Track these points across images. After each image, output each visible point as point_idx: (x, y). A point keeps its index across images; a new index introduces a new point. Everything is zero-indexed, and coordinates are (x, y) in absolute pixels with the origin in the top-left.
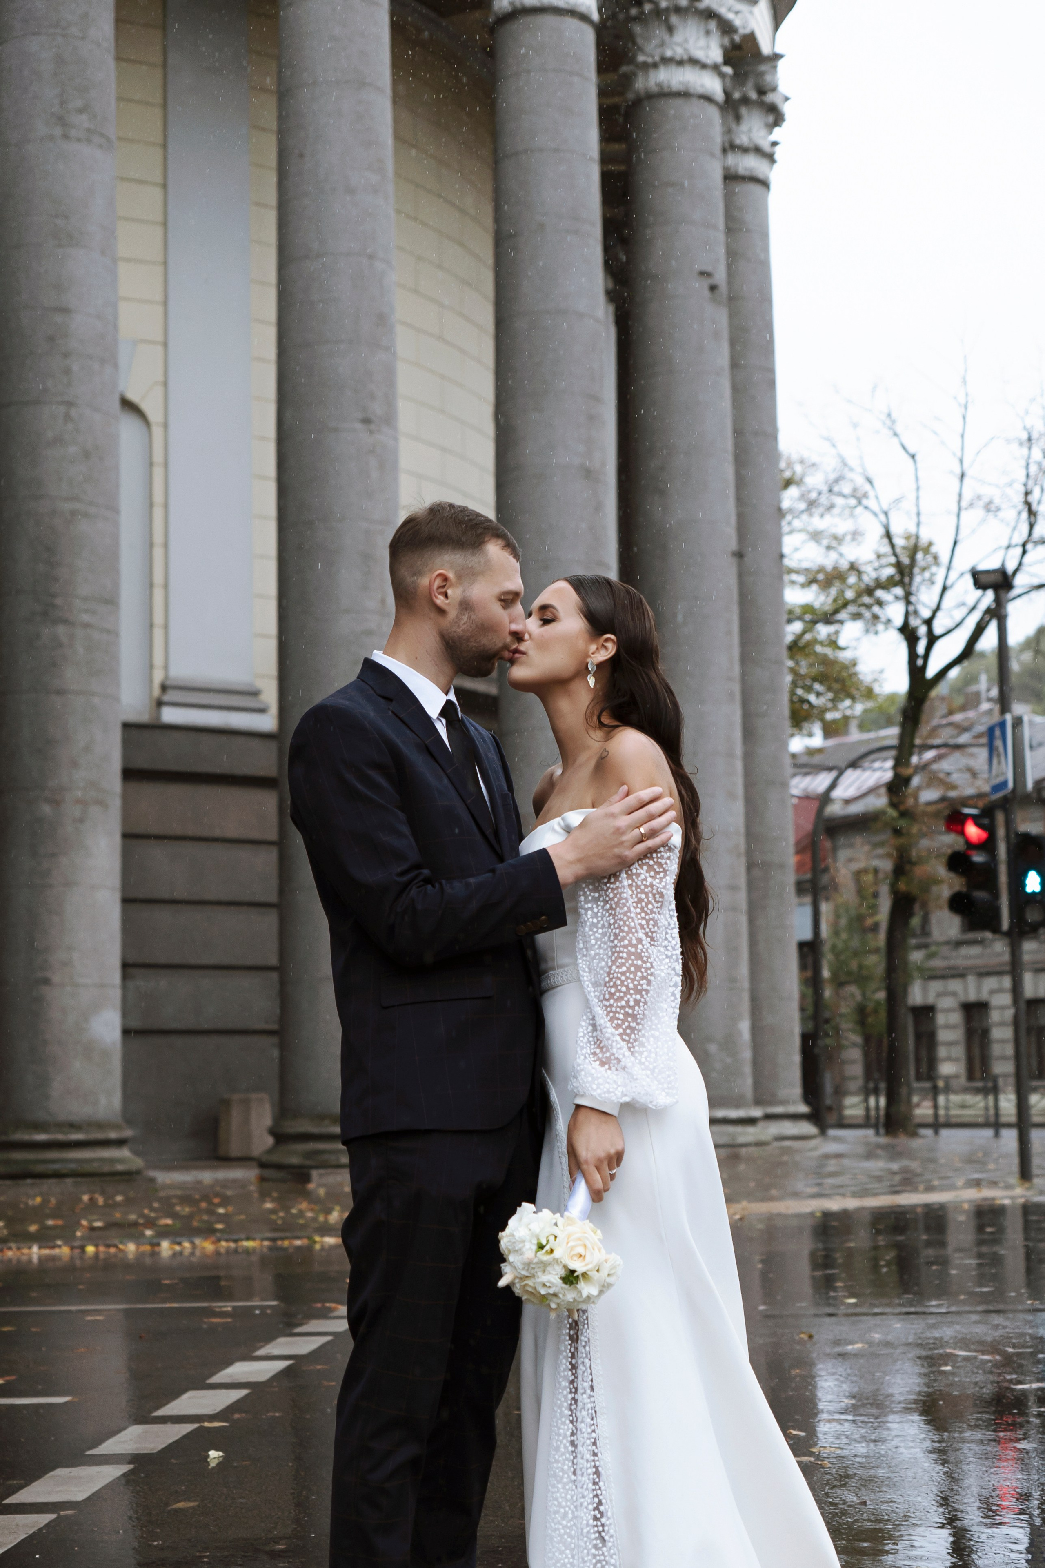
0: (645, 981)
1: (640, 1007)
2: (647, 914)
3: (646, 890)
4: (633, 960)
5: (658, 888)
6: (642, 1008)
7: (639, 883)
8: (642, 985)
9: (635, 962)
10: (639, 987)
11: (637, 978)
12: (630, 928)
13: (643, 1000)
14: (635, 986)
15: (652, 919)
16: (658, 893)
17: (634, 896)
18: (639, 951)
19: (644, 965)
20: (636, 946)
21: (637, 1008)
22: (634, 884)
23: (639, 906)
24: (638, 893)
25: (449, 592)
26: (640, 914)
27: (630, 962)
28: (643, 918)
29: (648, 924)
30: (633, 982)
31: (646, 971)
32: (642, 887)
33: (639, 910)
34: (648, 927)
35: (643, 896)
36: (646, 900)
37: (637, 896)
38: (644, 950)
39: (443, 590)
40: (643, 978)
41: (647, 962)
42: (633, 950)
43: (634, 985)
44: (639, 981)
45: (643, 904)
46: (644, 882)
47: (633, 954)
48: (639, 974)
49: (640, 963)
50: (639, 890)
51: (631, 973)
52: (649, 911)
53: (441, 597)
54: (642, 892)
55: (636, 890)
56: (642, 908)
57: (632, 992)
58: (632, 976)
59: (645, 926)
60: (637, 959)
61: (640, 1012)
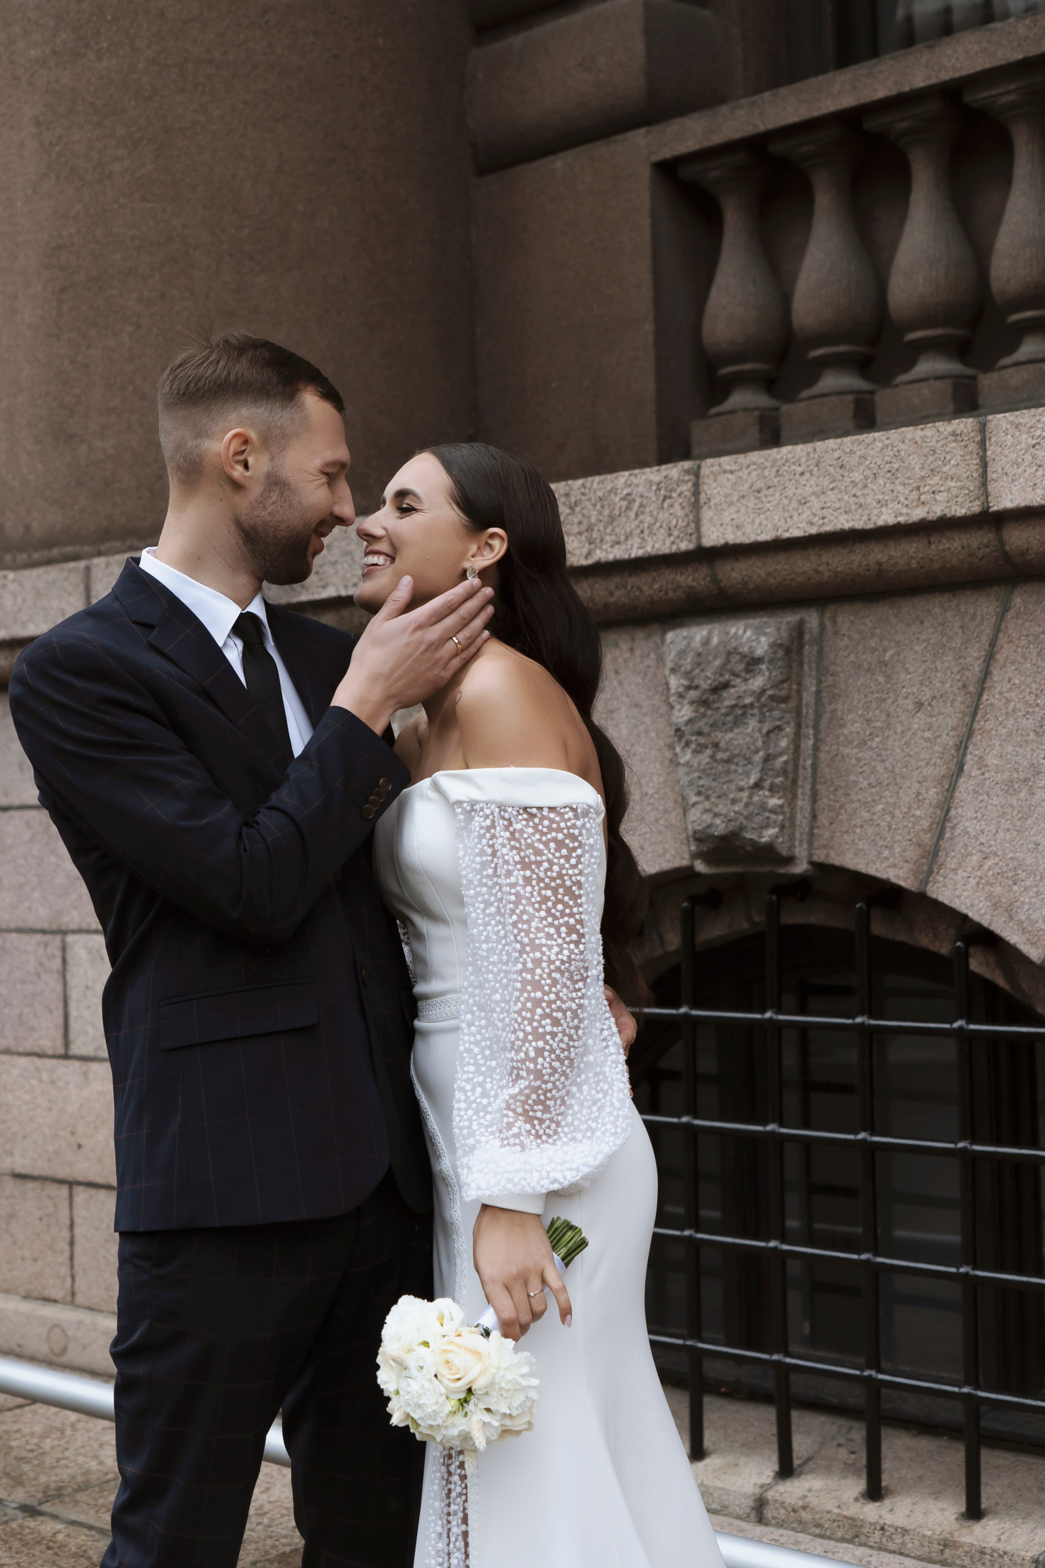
0: (548, 1021)
1: (544, 1059)
2: (555, 918)
3: (553, 884)
4: (529, 992)
5: (571, 876)
6: (548, 1060)
7: (542, 875)
8: (544, 1027)
9: (532, 995)
10: (541, 1030)
11: (537, 1017)
12: (523, 945)
13: (547, 1047)
14: (535, 1029)
15: (561, 925)
16: (574, 883)
17: (535, 893)
18: (537, 978)
19: (546, 998)
20: (532, 972)
21: (540, 1060)
22: (534, 876)
23: (544, 907)
24: (541, 889)
25: (251, 460)
26: (545, 918)
27: (525, 995)
28: (551, 925)
29: (559, 933)
30: (530, 1024)
31: (549, 1006)
32: (547, 880)
33: (543, 914)
34: (559, 937)
35: (549, 893)
36: (553, 898)
37: (539, 894)
38: (545, 976)
39: (241, 458)
40: (544, 1016)
41: (551, 992)
42: (529, 977)
43: (533, 1028)
44: (539, 1022)
45: (550, 904)
46: (549, 873)
48: (539, 1011)
49: (539, 994)
50: (542, 885)
51: (528, 1010)
52: (558, 914)
53: (240, 468)
54: (547, 887)
55: (538, 884)
56: (548, 910)
57: (530, 1037)
58: (529, 1015)
59: (555, 936)
60: (534, 991)
61: (546, 1065)
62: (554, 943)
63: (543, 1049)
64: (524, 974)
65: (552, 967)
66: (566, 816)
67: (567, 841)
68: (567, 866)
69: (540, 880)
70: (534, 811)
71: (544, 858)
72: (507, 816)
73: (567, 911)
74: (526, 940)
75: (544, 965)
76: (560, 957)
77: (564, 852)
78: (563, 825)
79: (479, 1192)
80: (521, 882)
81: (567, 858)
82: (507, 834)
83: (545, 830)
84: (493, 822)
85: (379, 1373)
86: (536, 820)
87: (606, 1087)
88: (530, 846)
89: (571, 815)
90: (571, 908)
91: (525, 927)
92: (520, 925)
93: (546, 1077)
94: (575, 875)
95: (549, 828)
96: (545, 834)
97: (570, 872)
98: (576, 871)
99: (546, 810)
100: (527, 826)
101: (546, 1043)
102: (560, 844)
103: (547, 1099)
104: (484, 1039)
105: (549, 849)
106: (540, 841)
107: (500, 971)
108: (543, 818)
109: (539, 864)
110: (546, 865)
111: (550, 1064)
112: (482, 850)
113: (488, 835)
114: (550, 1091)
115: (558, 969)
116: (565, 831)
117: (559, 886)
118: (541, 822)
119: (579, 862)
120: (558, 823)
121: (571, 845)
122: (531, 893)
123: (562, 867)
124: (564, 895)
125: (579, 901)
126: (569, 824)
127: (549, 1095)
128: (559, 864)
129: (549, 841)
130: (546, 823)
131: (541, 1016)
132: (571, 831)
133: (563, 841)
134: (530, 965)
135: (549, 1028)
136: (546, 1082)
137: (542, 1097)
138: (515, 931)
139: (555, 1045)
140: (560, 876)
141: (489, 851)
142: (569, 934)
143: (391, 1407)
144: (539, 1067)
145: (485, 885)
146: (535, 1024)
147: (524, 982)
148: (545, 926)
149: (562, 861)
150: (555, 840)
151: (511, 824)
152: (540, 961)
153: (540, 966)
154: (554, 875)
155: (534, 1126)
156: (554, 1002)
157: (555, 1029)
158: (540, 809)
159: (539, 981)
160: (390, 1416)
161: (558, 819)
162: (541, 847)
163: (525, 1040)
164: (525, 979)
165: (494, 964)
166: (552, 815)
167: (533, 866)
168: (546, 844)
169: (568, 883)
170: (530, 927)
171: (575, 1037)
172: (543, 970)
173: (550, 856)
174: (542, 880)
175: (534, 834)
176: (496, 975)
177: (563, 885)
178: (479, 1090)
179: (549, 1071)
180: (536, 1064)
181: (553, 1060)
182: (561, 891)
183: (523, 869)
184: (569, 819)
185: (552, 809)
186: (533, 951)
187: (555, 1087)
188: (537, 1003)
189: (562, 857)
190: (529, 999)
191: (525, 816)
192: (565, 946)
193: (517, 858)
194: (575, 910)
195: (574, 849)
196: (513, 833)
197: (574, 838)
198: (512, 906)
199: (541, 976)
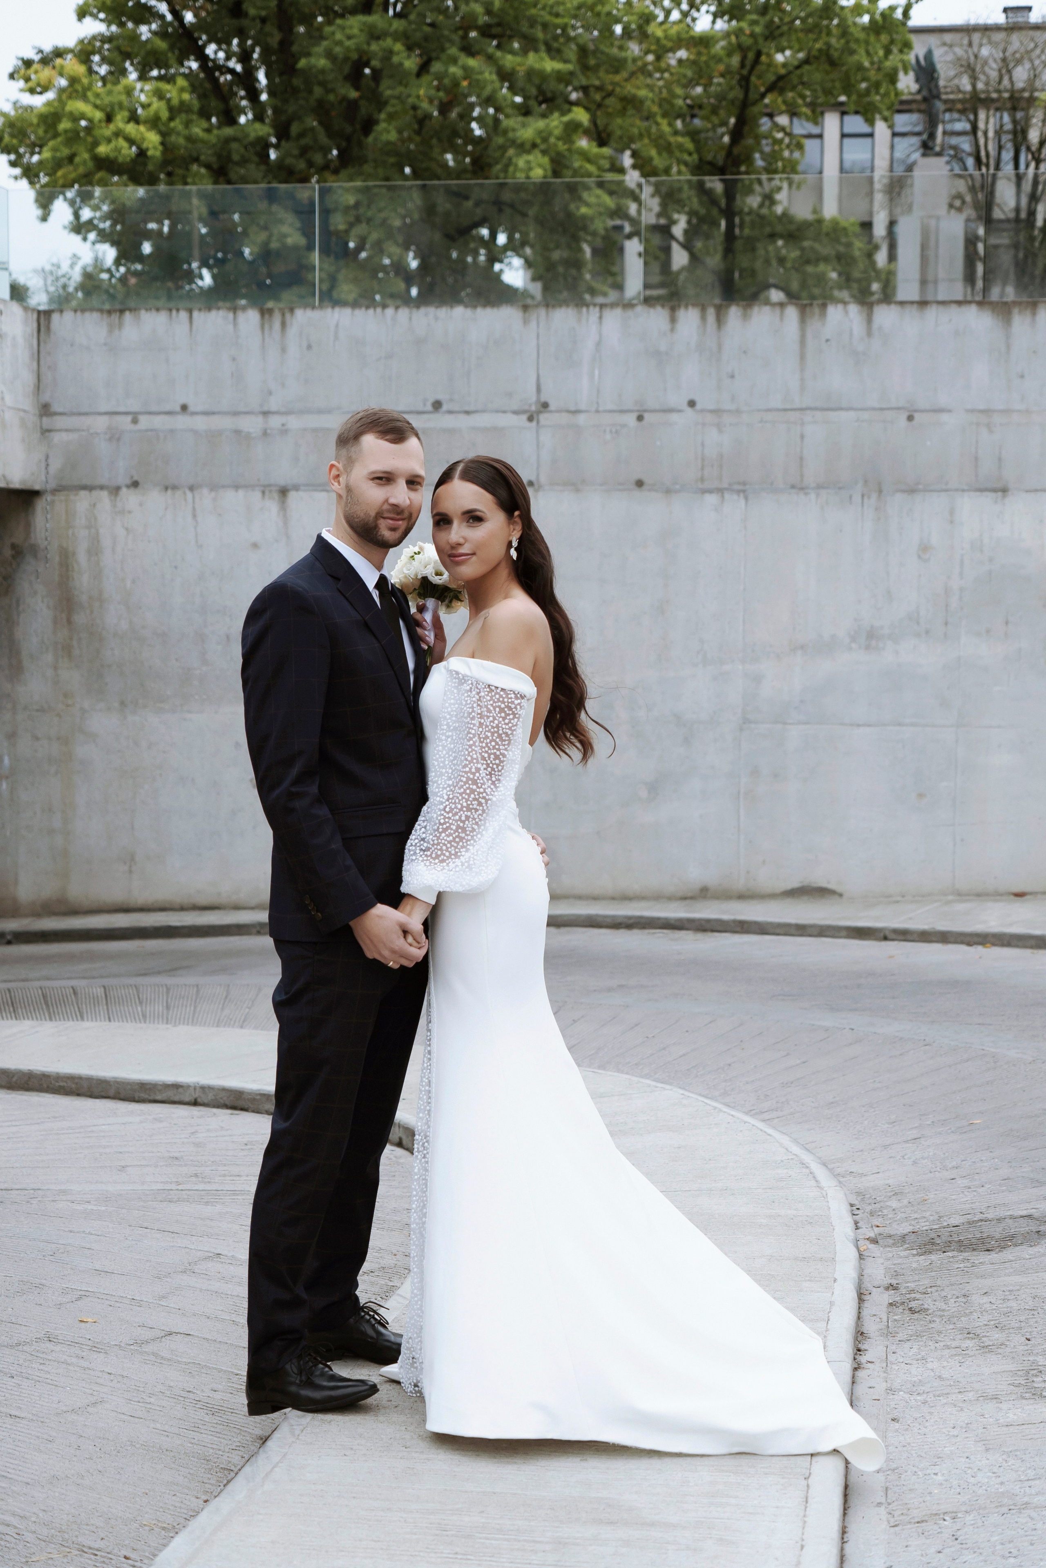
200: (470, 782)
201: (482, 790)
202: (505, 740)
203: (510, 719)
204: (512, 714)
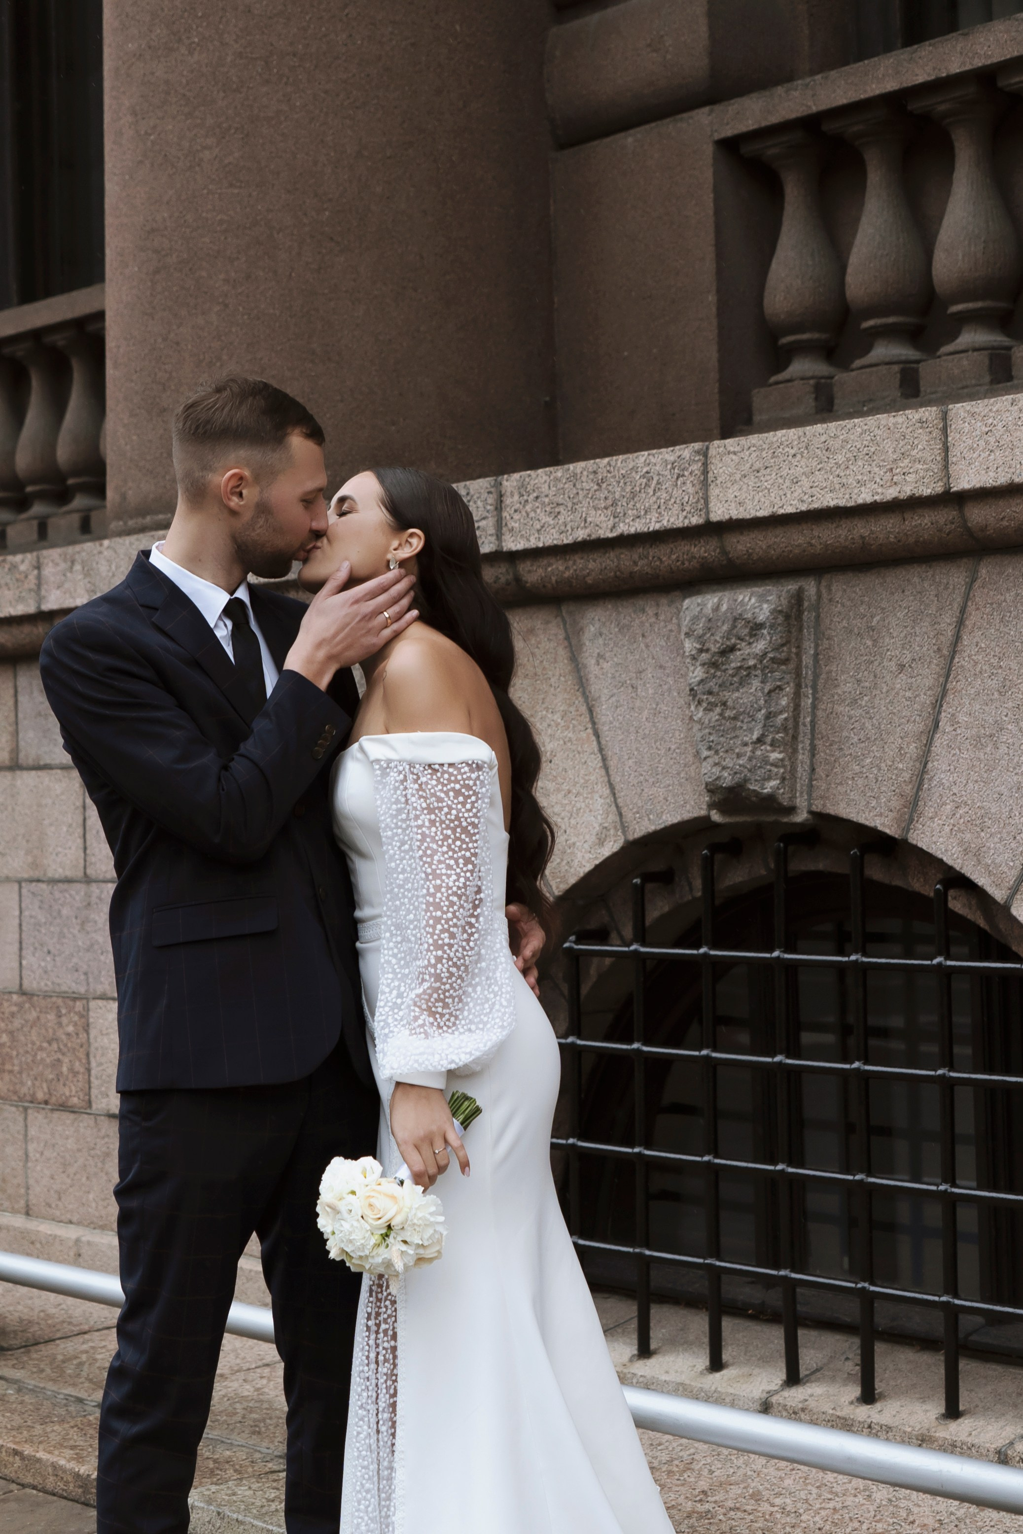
0: (446, 935)
1: (443, 965)
2: (454, 852)
3: (452, 825)
4: (431, 912)
6: (446, 966)
7: (443, 818)
8: (443, 939)
10: (440, 942)
11: (437, 932)
12: (427, 875)
13: (445, 956)
14: (436, 941)
15: (460, 858)
16: (469, 824)
17: (439, 833)
18: (437, 900)
19: (445, 916)
20: (433, 895)
21: (439, 966)
22: (438, 819)
24: (443, 829)
25: (245, 492)
26: (447, 853)
27: (429, 914)
28: (451, 858)
29: (457, 864)
30: (432, 937)
32: (447, 822)
33: (445, 849)
34: (458, 867)
35: (449, 832)
36: (452, 836)
37: (442, 833)
38: (444, 899)
39: (238, 490)
40: (443, 931)
41: (448, 911)
42: (431, 900)
43: (434, 940)
44: (439, 935)
45: (450, 841)
46: (449, 817)
47: (432, 904)
48: (439, 927)
49: (439, 913)
51: (430, 926)
52: (457, 849)
53: (235, 499)
54: (448, 827)
55: (441, 825)
56: (449, 846)
57: (432, 948)
58: (431, 930)
59: (455, 867)
60: (436, 911)
61: (444, 970)
62: (453, 872)
63: (442, 957)
64: (428, 898)
65: (450, 892)
66: (462, 771)
67: (463, 790)
68: (463, 810)
69: (442, 822)
70: (437, 767)
71: (445, 804)
72: (415, 771)
73: (464, 846)
74: (429, 870)
75: (443, 890)
76: (457, 883)
77: (461, 799)
78: (459, 777)
79: (392, 1071)
80: (427, 824)
81: (464, 804)
82: (416, 786)
83: (445, 782)
84: (405, 776)
85: (318, 1220)
86: (439, 774)
87: (496, 989)
88: (434, 795)
89: (466, 769)
90: (467, 844)
91: (429, 860)
92: (424, 859)
93: (445, 980)
94: (470, 817)
95: (449, 780)
96: (446, 785)
97: (466, 815)
98: (471, 814)
99: (446, 766)
100: (432, 779)
101: (444, 952)
102: (458, 793)
103: (446, 997)
104: (400, 952)
105: (449, 798)
106: (441, 791)
107: (413, 895)
108: (444, 772)
109: (441, 809)
110: (446, 810)
111: (448, 970)
112: (397, 799)
113: (402, 787)
114: (448, 991)
115: (455, 894)
116: (462, 782)
117: (457, 826)
118: (442, 776)
119: (473, 807)
120: (456, 776)
121: (466, 793)
122: (436, 833)
123: (459, 811)
124: (461, 834)
125: (474, 838)
126: (465, 776)
127: (447, 994)
128: (456, 809)
129: (449, 790)
130: (446, 776)
131: (440, 931)
132: (467, 782)
133: (460, 790)
134: (432, 890)
135: (447, 941)
136: (445, 984)
137: (442, 996)
138: (421, 863)
139: (452, 955)
140: (457, 818)
141: (403, 800)
142: (465, 865)
143: (330, 1245)
144: (438, 971)
145: (401, 827)
146: (436, 937)
147: (428, 904)
148: (446, 859)
149: (459, 806)
150: (453, 789)
151: (419, 778)
152: (441, 886)
153: (440, 891)
154: (453, 817)
155: (436, 1019)
156: (451, 919)
157: (452, 941)
158: (442, 765)
159: (439, 903)
160: (328, 1252)
161: (455, 773)
162: (443, 795)
163: (428, 950)
164: (428, 901)
165: (409, 890)
166: (451, 770)
167: (437, 811)
168: (447, 793)
169: (464, 824)
170: (432, 860)
171: (467, 948)
172: (442, 894)
173: (450, 803)
174: (444, 822)
175: (436, 786)
176: (410, 899)
177: (460, 825)
178: (395, 992)
179: (447, 975)
180: (436, 969)
181: (450, 966)
182: (459, 830)
183: (429, 813)
184: (465, 773)
185: (451, 765)
186: (434, 879)
187: (452, 987)
188: (438, 920)
189: (459, 803)
190: (431, 917)
191: (430, 771)
192: (462, 874)
193: (424, 805)
194: (470, 845)
195: (469, 797)
196: (420, 785)
197: (469, 788)
198: (418, 843)
199: (441, 899)
200: (431, 908)
201: (450, 915)
202: (475, 834)
203: (473, 803)
204: (473, 795)
